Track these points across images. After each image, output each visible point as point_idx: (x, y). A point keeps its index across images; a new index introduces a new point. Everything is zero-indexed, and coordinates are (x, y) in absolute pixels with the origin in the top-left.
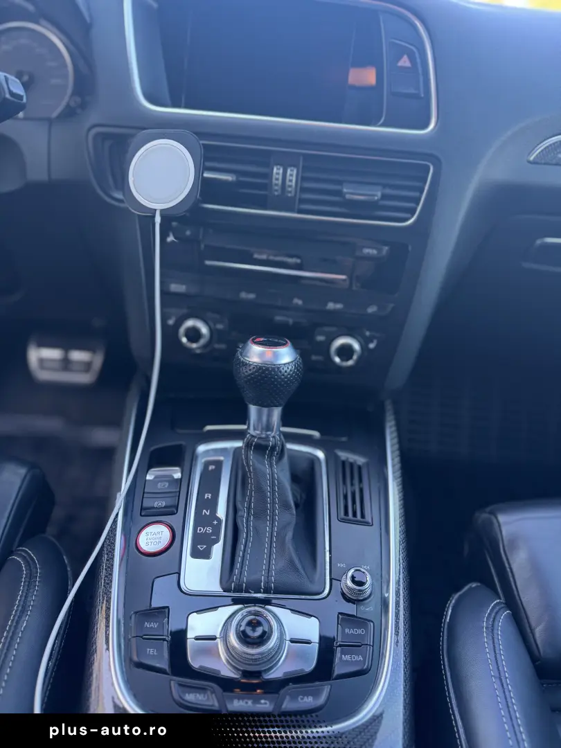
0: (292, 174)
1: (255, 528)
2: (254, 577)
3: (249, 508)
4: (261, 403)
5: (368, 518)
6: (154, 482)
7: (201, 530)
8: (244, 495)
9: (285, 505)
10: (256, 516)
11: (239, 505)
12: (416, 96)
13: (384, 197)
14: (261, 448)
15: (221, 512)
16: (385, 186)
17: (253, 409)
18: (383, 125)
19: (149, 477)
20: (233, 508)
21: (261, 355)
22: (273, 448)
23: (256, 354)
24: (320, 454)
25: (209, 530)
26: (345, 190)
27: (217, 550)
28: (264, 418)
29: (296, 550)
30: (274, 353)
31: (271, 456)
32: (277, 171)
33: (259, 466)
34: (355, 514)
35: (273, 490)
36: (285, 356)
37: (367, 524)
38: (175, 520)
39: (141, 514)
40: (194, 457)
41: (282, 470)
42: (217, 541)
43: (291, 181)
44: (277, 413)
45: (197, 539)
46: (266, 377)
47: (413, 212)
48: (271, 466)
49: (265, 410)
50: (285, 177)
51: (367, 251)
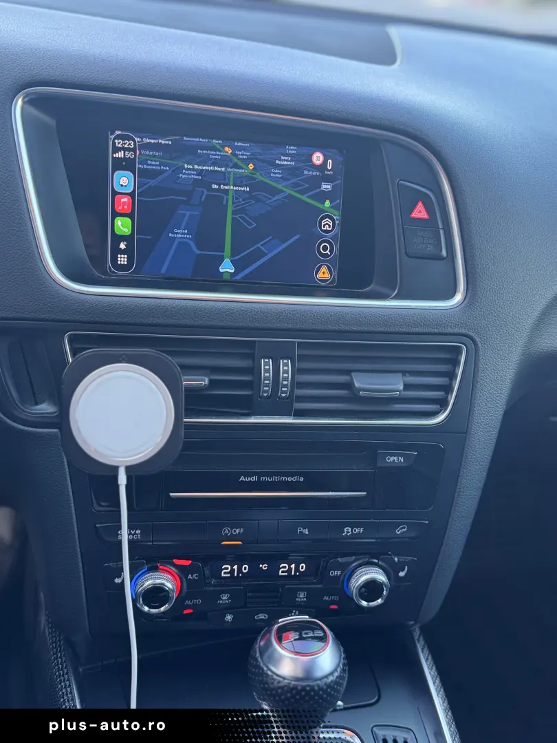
0: (286, 367)
13: (408, 387)
18: (397, 297)
32: (266, 366)
43: (284, 378)
51: (392, 459)
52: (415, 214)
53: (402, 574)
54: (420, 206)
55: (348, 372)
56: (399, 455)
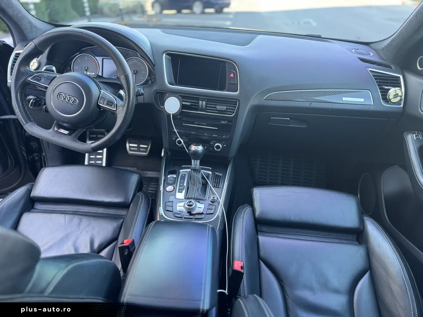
0: (204, 103)
1: (193, 188)
2: (191, 196)
3: (191, 184)
4: (195, 159)
5: (220, 187)
6: (170, 178)
7: (180, 188)
8: (190, 181)
9: (200, 183)
10: (193, 185)
11: (189, 183)
12: (235, 84)
13: (227, 109)
14: (195, 170)
15: (185, 185)
16: (227, 106)
17: (193, 161)
18: (226, 91)
19: (169, 177)
20: (188, 184)
21: (195, 148)
22: (198, 170)
23: (193, 148)
24: (211, 173)
25: (182, 188)
26: (217, 107)
27: (184, 191)
28: (195, 163)
29: (201, 192)
30: (197, 147)
31: (197, 172)
32: (201, 102)
33: (194, 174)
34: (217, 186)
35: (197, 180)
36: (200, 148)
37: (219, 188)
38: (175, 186)
39: (166, 184)
40: (179, 173)
41: (200, 175)
42: (184, 190)
43: (204, 105)
44: (198, 162)
45: (179, 189)
46: (196, 153)
47: (234, 112)
48: (197, 174)
49: (196, 161)
50: (202, 103)
51: (223, 122)
52: (231, 76)
53: (225, 146)
54: (232, 74)
55: (216, 105)
56: (224, 121)
